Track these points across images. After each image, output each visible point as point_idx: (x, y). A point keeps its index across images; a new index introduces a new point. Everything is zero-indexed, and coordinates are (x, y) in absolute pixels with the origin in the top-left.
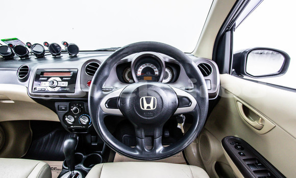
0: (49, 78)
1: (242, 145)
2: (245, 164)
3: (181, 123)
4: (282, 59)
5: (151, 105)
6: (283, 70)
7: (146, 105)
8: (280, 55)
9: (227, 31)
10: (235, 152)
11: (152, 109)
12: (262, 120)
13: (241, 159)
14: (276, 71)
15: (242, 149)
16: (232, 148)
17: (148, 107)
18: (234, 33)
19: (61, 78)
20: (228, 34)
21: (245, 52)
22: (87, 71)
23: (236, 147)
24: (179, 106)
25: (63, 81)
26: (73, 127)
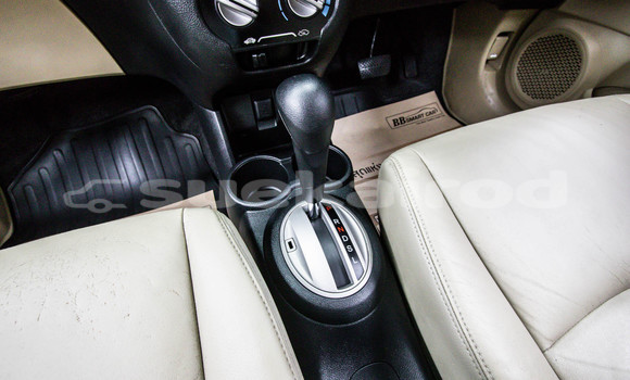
26: (254, 41)
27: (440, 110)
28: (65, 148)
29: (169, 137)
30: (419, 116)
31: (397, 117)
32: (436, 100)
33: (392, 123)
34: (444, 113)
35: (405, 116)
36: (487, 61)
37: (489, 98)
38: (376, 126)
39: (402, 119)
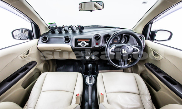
0: (81, 41)
1: (152, 65)
2: (153, 70)
3: (130, 58)
4: (170, 34)
5: (126, 51)
6: (170, 38)
7: (124, 51)
8: (169, 32)
9: (150, 24)
10: (150, 67)
11: (126, 52)
12: (160, 56)
13: (151, 69)
14: (167, 39)
15: (152, 66)
16: (148, 66)
17: (125, 52)
18: (152, 24)
19: (86, 41)
20: (150, 25)
21: (156, 31)
22: (95, 39)
23: (150, 66)
24: (133, 52)
25: (87, 43)
26: (88, 60)
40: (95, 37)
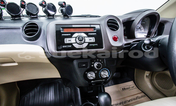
0: (73, 34)
22: (109, 26)
25: (89, 36)
26: (93, 82)
27: (135, 87)
28: (38, 88)
29: (63, 88)
30: (129, 88)
31: (123, 88)
32: (134, 83)
33: (122, 89)
34: (137, 88)
35: (125, 87)
36: (146, 76)
37: (149, 86)
38: (117, 90)
39: (124, 88)
40: (108, 22)
